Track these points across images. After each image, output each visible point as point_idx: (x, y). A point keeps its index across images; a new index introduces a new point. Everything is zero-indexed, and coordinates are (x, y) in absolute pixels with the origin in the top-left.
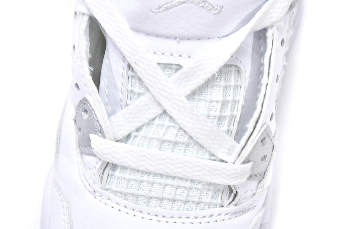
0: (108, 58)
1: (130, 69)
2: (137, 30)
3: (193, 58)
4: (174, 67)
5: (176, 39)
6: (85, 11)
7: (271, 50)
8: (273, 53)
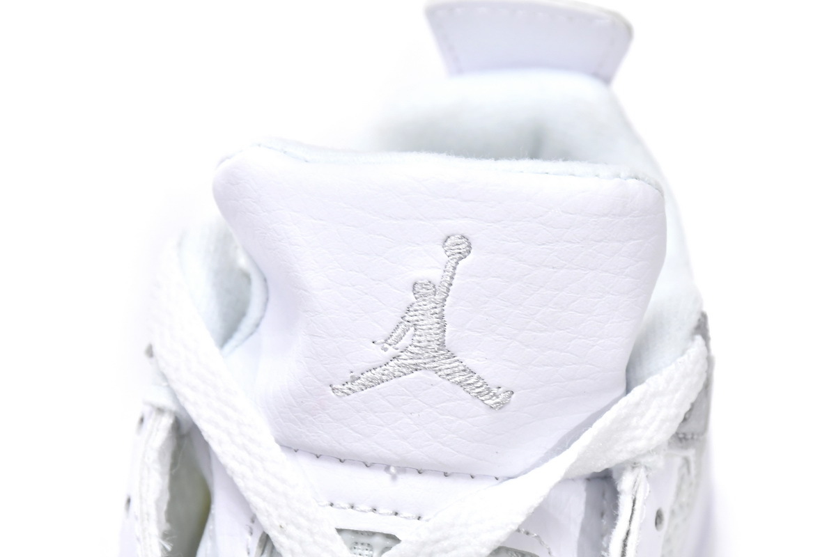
0: (213, 538)
1: (266, 551)
2: (291, 447)
3: (427, 521)
4: (377, 541)
5: (387, 468)
6: (165, 401)
7: (628, 523)
8: (632, 531)
